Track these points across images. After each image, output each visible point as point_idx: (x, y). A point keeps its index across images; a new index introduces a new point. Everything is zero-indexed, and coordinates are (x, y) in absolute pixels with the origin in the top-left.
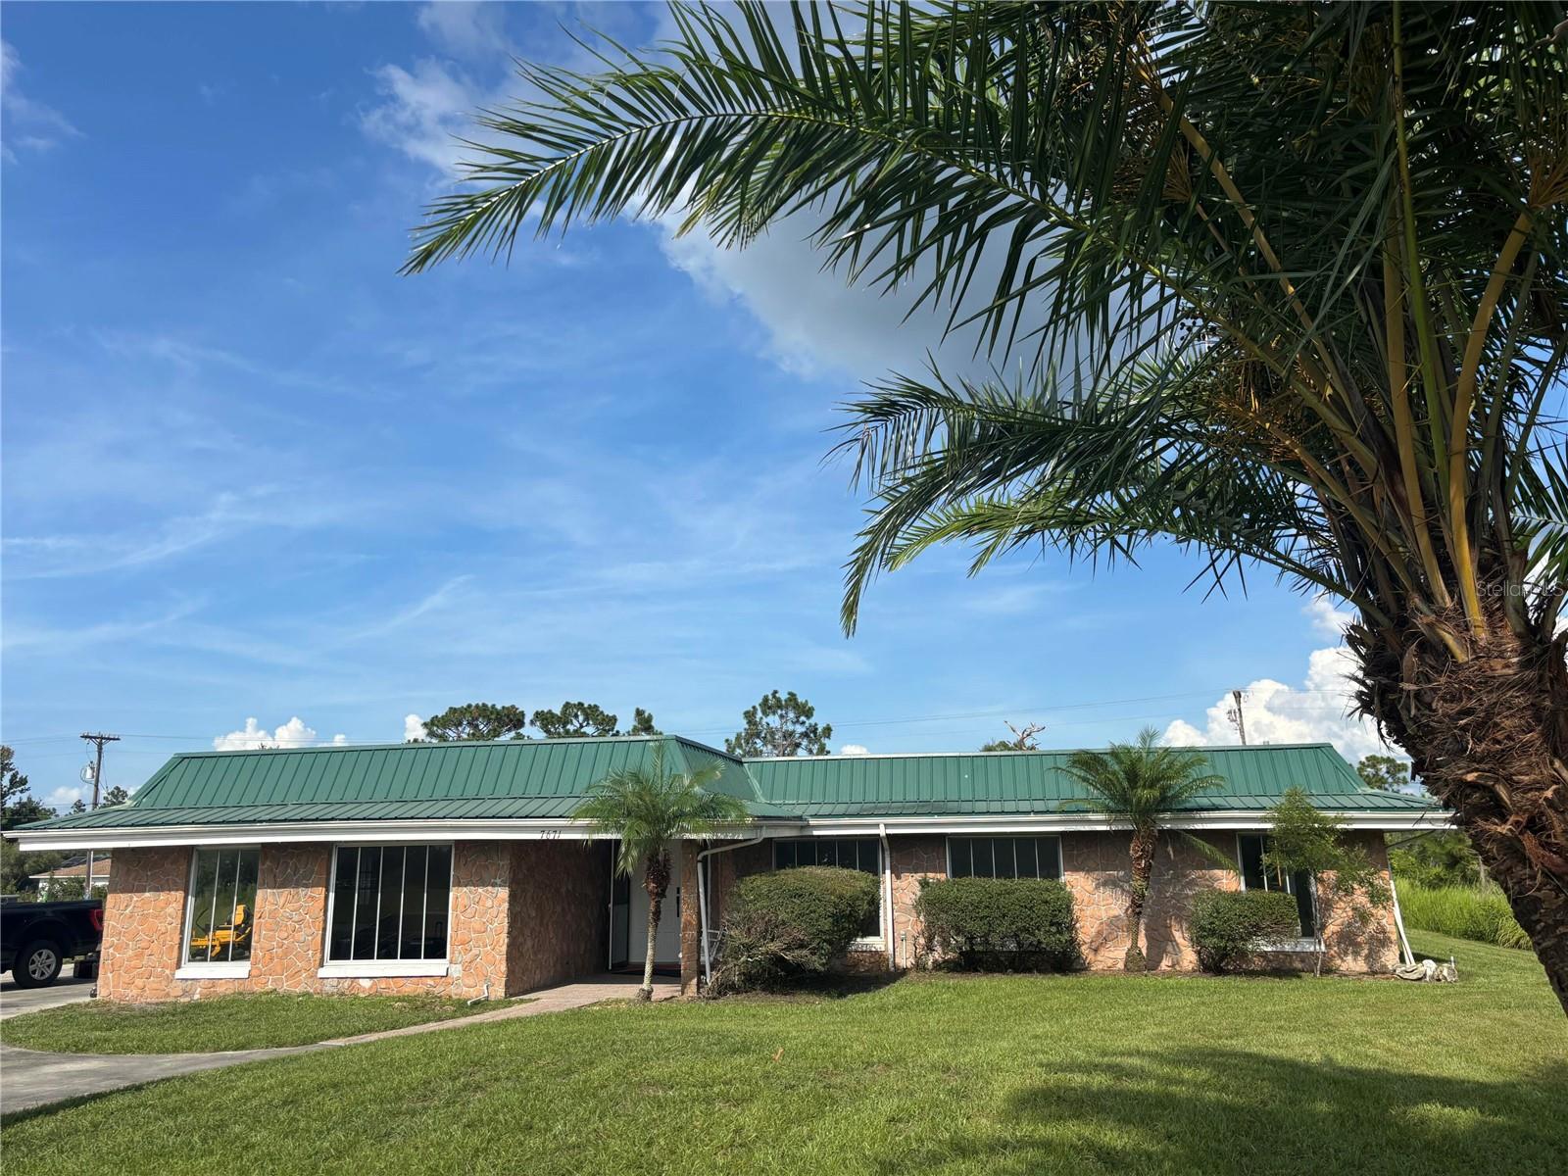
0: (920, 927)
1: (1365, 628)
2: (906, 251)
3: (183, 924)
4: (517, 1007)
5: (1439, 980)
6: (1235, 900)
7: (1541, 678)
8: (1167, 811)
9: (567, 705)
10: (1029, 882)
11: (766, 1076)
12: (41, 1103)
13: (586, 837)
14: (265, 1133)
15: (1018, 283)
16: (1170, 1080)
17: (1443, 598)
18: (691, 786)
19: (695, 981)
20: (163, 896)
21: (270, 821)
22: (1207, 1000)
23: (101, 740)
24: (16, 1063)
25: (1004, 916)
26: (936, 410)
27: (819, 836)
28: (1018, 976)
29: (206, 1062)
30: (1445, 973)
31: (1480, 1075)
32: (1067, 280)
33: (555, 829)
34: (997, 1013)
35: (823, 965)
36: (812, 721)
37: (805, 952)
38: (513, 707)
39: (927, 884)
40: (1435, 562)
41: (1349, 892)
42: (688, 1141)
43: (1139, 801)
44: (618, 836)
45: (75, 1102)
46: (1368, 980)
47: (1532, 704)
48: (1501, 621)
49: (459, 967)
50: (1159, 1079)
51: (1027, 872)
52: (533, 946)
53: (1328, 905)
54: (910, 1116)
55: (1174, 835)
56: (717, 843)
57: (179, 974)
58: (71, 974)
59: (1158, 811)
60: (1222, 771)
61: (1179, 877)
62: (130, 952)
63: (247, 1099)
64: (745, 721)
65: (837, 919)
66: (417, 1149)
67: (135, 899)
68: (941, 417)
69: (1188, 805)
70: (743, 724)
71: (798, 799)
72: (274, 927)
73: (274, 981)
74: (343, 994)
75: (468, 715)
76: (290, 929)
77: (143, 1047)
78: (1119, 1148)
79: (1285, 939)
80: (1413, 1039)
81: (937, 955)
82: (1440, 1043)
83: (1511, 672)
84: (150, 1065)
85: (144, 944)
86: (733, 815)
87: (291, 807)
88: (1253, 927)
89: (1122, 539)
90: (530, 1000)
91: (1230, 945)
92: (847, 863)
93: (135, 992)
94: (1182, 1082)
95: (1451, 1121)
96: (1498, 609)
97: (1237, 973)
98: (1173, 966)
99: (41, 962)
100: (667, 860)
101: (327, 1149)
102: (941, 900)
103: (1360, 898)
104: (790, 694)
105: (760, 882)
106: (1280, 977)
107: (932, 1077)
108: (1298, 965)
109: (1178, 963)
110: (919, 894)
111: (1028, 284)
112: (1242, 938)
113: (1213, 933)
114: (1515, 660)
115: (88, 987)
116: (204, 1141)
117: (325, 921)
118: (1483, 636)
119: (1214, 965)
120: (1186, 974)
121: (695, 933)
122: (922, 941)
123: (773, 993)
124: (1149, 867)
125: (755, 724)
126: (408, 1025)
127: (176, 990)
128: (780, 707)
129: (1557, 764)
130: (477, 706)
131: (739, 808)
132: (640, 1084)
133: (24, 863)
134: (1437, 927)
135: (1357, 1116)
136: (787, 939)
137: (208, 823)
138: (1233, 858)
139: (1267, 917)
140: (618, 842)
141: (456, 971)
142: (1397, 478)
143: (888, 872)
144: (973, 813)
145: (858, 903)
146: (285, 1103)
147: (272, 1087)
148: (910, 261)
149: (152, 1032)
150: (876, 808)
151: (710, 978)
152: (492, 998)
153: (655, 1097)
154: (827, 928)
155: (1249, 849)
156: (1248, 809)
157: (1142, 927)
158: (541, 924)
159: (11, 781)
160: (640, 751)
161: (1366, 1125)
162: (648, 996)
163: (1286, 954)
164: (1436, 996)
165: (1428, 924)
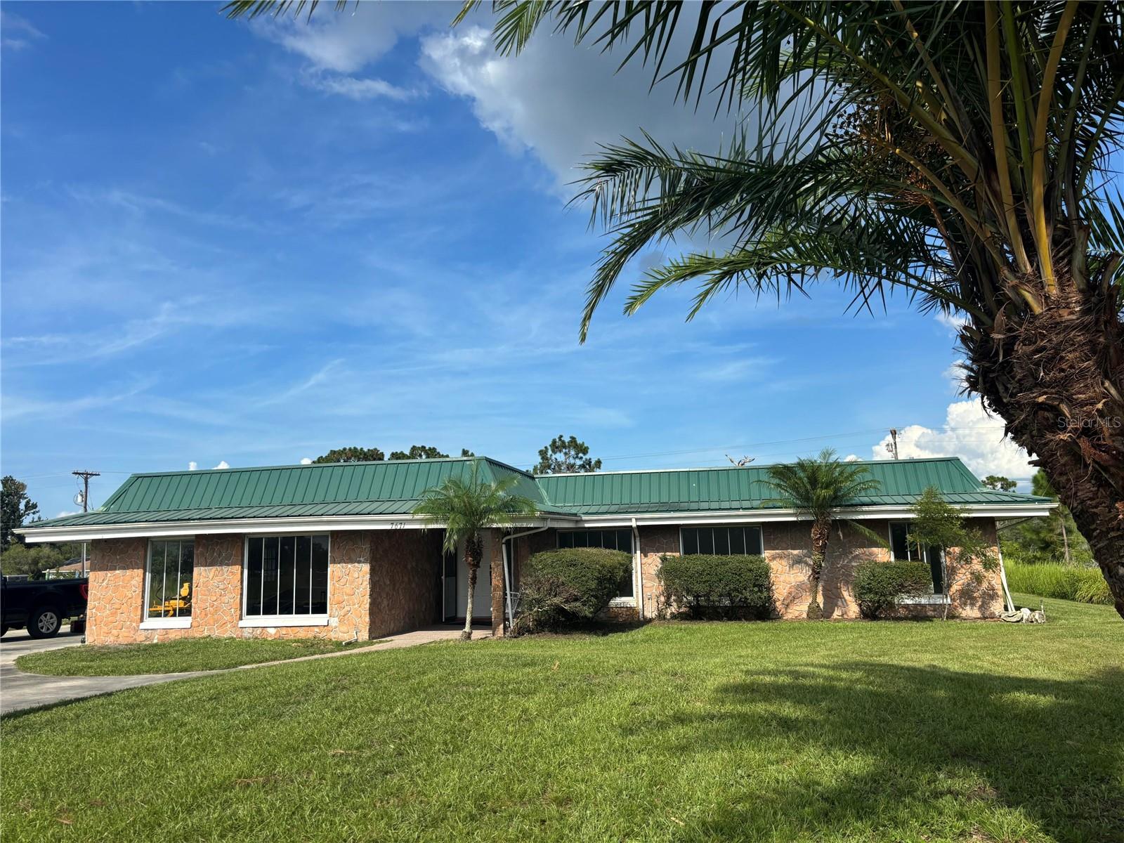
0: (662, 589)
1: (974, 327)
2: (621, 15)
3: (143, 591)
4: (377, 645)
5: (1032, 622)
6: (887, 568)
7: (1097, 322)
8: (838, 506)
9: (414, 448)
10: (739, 557)
11: (547, 679)
12: (41, 705)
13: (423, 527)
14: (195, 717)
15: (706, 42)
16: (831, 678)
17: (1025, 267)
18: (497, 490)
19: (502, 626)
20: (129, 572)
21: (200, 519)
22: (864, 635)
23: (87, 476)
24: (28, 682)
25: (720, 580)
26: (652, 168)
27: (589, 528)
28: (730, 623)
29: (159, 679)
30: (1037, 617)
31: (1058, 676)
32: (744, 36)
33: (401, 522)
34: (714, 644)
35: (591, 613)
36: (587, 457)
37: (578, 604)
38: (376, 449)
39: (666, 559)
40: (1020, 239)
41: (968, 561)
42: (488, 717)
43: (818, 498)
44: (445, 527)
45: (65, 703)
46: (980, 622)
47: (1090, 341)
48: (1069, 281)
49: (336, 619)
50: (825, 678)
51: (738, 550)
52: (388, 605)
53: (953, 571)
54: (647, 701)
55: (844, 523)
56: (517, 530)
57: (142, 626)
58: (69, 630)
59: (832, 507)
60: (879, 477)
61: (846, 552)
62: (108, 612)
63: (185, 697)
64: (540, 457)
65: (600, 581)
66: (299, 723)
67: (109, 575)
68: (657, 173)
69: (854, 502)
70: (539, 460)
71: (574, 502)
72: (207, 593)
73: (209, 630)
74: (256, 638)
75: (344, 455)
76: (218, 594)
77: (115, 671)
78: (793, 718)
79: (921, 593)
80: (1011, 656)
81: (674, 609)
82: (1030, 658)
83: (1074, 317)
84: (121, 682)
85: (117, 606)
86: (526, 510)
87: (214, 510)
88: (899, 585)
89: (797, 277)
90: (387, 641)
91: (883, 598)
92: (610, 545)
93: (112, 639)
94: (842, 680)
95: (1034, 703)
96: (1067, 272)
97: (886, 619)
98: (842, 615)
99: (47, 620)
100: (480, 542)
101: (237, 725)
102: (675, 570)
103: (977, 565)
104: (571, 437)
105: (546, 556)
106: (918, 621)
107: (663, 678)
108: (930, 613)
109: (846, 613)
110: (660, 566)
111: (714, 42)
112: (890, 594)
113: (870, 590)
114: (1078, 309)
115: (80, 638)
116: (152, 722)
117: (242, 589)
118: (1054, 291)
119: (870, 614)
120: (851, 620)
121: (501, 593)
122: (662, 599)
123: (556, 633)
124: (824, 546)
125: (547, 459)
126: (301, 656)
127: (140, 638)
128: (565, 447)
129: (1107, 384)
130: (350, 449)
131: (530, 505)
132: (457, 685)
133: (38, 563)
134: (1032, 591)
135: (966, 699)
136: (565, 595)
137: (157, 521)
138: (886, 538)
139: (909, 579)
140: (444, 530)
141: (334, 622)
142: (993, 177)
143: (638, 552)
144: (698, 510)
145: (616, 571)
146: (211, 699)
147: (202, 690)
148: (625, 23)
149: (122, 662)
150: (629, 508)
151: (512, 624)
152: (360, 640)
153: (467, 692)
154: (593, 587)
155: (896, 533)
156: (897, 504)
157: (820, 588)
158: (394, 589)
159: (26, 506)
160: (460, 468)
161: (972, 704)
162: (469, 636)
163: (924, 606)
164: (1029, 630)
165: (1026, 588)
